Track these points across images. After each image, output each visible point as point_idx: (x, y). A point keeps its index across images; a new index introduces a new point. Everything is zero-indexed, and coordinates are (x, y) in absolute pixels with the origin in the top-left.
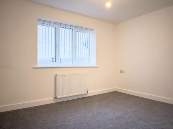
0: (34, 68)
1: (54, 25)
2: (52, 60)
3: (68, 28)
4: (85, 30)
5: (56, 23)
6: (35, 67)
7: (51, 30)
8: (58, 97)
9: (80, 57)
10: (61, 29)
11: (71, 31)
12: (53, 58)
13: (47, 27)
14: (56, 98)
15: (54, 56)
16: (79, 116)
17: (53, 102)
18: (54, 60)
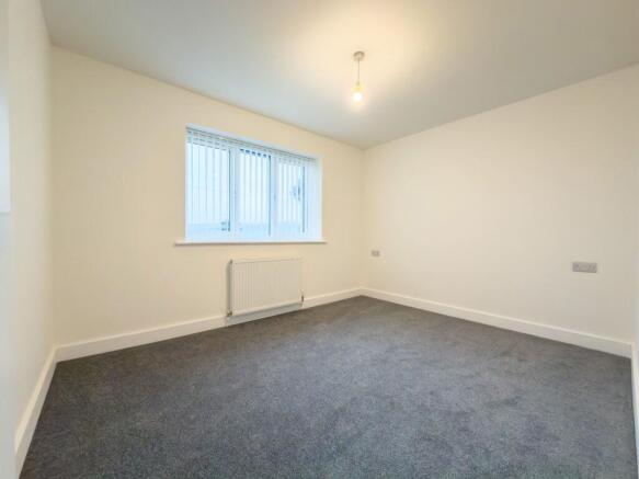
0: (177, 245)
1: (227, 145)
2: (221, 226)
3: (248, 152)
4: (297, 160)
5: (232, 141)
6: (180, 242)
7: (219, 156)
8: (235, 312)
9: (285, 220)
10: (242, 155)
11: (266, 160)
12: (223, 223)
13: (210, 150)
14: (230, 314)
15: (225, 218)
16: (285, 358)
17: (223, 325)
18: (227, 226)
